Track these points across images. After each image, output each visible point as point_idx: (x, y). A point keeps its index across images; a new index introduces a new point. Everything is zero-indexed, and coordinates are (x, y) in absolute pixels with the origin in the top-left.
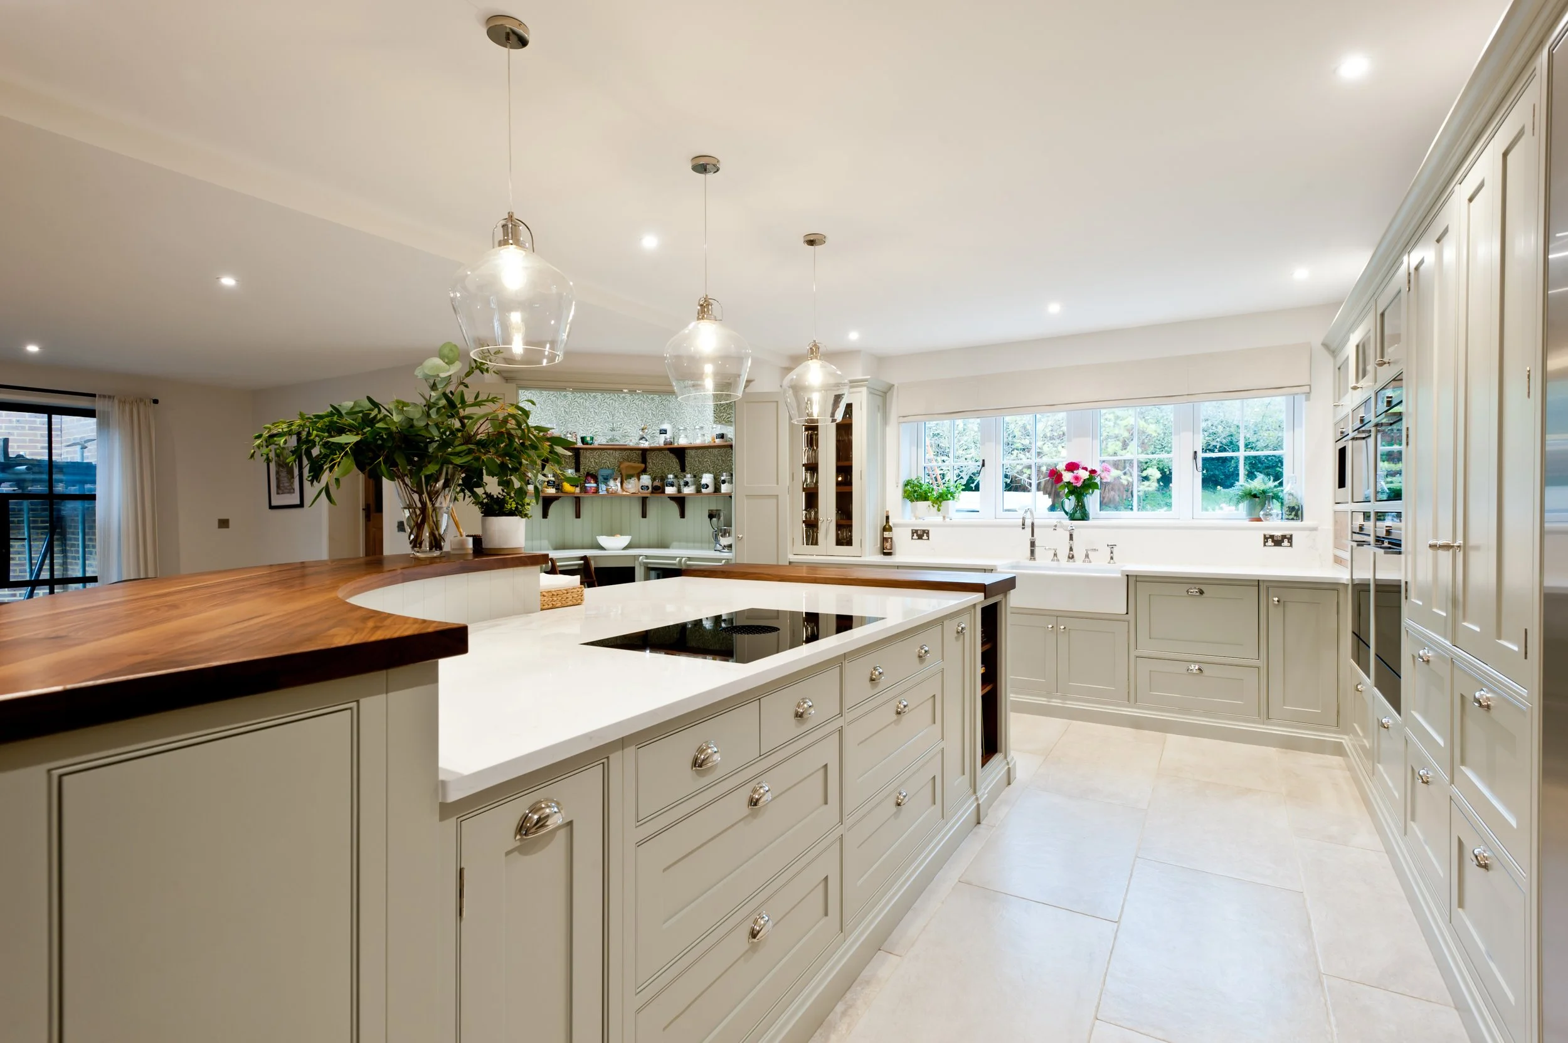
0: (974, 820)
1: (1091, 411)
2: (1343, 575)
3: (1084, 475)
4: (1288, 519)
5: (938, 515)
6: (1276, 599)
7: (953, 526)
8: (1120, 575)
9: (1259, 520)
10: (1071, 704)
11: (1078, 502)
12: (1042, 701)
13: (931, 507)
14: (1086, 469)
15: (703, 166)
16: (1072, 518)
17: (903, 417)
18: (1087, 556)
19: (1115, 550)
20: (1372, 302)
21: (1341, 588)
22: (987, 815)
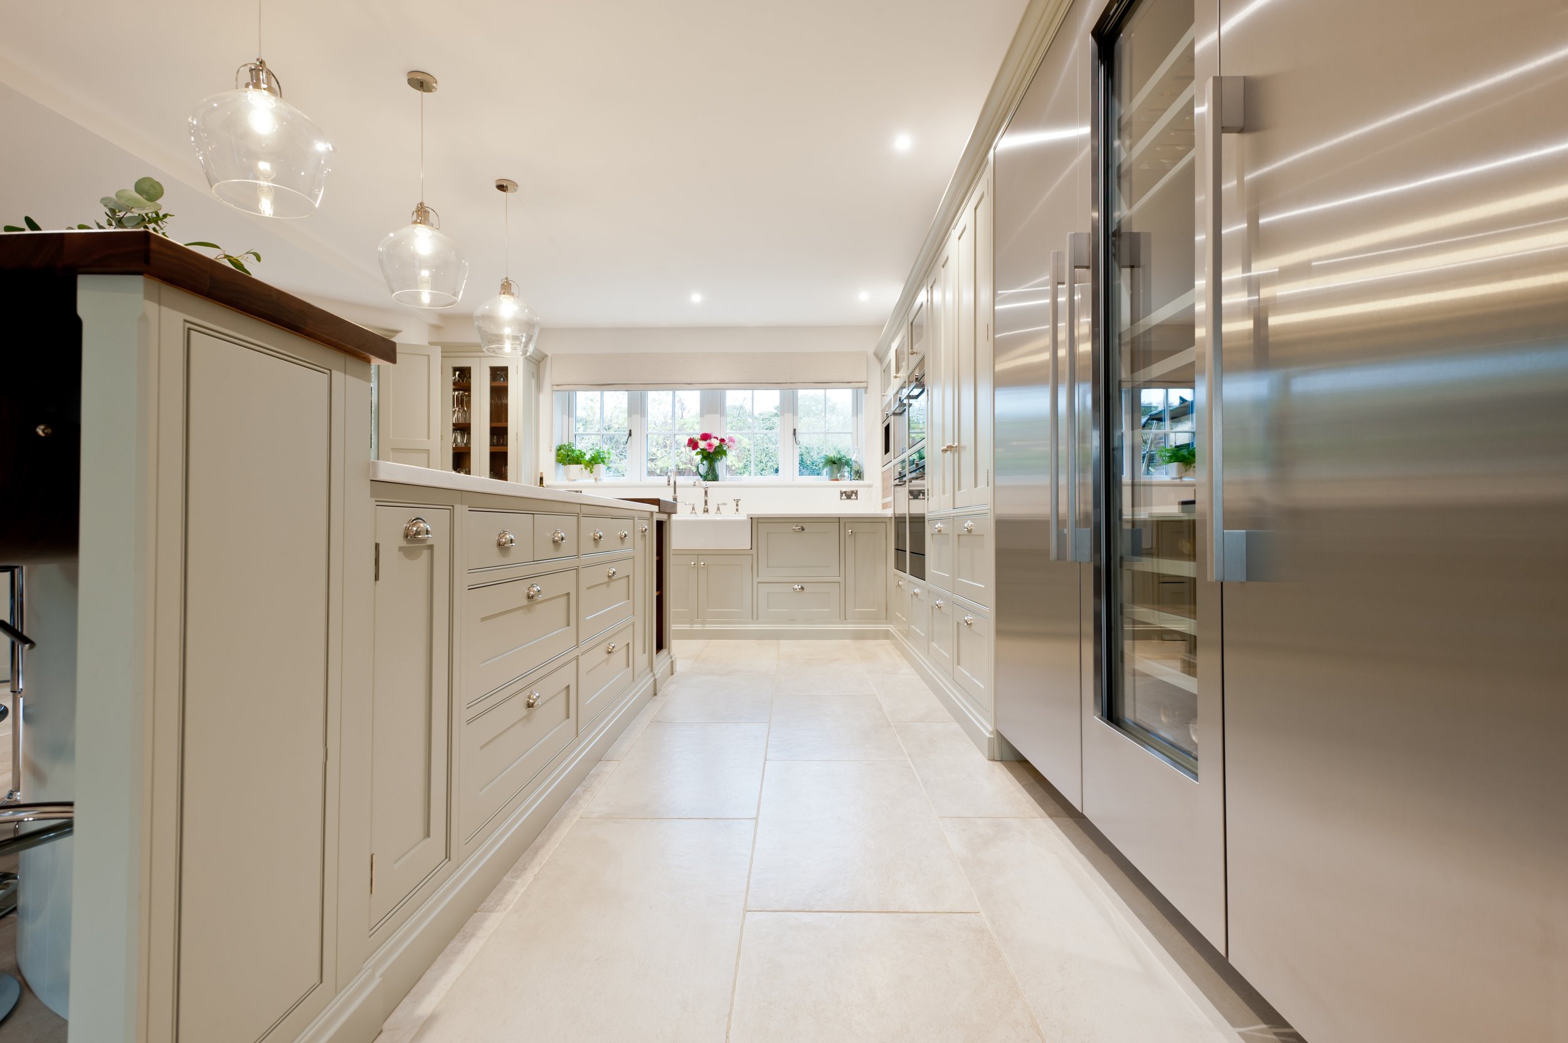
0: (651, 692)
1: (719, 391)
2: (889, 512)
3: (716, 443)
4: (854, 479)
5: (590, 477)
6: (850, 531)
7: (604, 487)
8: (746, 518)
9: (837, 480)
10: (708, 627)
11: (710, 466)
12: (686, 627)
13: (584, 469)
14: (717, 438)
15: (421, 83)
16: (705, 479)
17: (557, 385)
18: (718, 509)
19: (739, 503)
20: (906, 316)
21: (887, 520)
22: (660, 690)
